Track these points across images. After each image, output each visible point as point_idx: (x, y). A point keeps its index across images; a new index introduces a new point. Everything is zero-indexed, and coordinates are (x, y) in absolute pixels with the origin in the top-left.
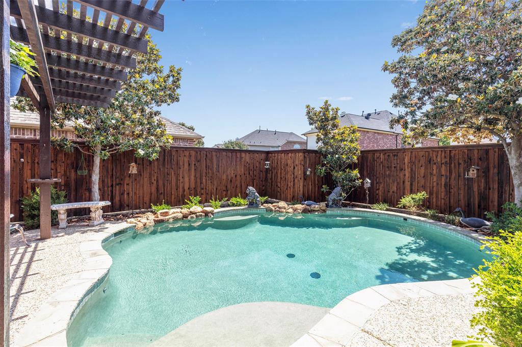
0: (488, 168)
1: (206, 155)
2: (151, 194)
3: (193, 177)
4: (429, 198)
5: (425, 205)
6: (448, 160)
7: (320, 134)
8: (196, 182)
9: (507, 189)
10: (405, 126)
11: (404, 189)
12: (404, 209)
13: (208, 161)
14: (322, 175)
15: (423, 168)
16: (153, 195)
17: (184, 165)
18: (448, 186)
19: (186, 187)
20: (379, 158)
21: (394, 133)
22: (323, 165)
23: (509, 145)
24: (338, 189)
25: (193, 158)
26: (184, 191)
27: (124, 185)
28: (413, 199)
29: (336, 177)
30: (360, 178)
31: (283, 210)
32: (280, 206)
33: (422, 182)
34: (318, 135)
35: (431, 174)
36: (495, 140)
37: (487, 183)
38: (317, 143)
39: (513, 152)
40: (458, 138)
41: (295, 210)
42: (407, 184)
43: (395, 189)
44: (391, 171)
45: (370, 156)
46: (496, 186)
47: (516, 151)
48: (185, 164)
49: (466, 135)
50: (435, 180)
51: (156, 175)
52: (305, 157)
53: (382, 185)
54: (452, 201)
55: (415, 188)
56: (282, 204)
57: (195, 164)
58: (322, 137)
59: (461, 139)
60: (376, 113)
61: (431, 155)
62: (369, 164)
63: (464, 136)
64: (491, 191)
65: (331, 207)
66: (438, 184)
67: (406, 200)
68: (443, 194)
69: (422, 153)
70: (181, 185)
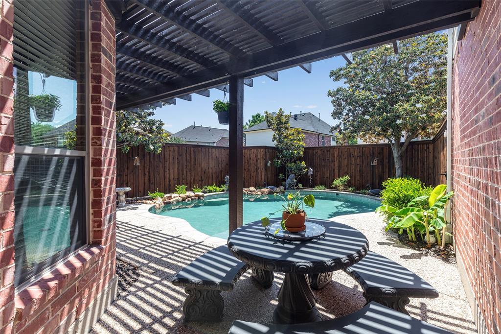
0: (383, 159)
1: (186, 151)
2: (144, 184)
3: (176, 169)
4: (350, 180)
5: (348, 185)
6: (361, 154)
7: (276, 134)
8: (178, 174)
9: (393, 172)
10: (340, 132)
11: (334, 175)
12: (336, 188)
13: (188, 155)
14: (279, 166)
15: (346, 160)
16: (146, 184)
17: (169, 159)
18: (361, 172)
19: (171, 178)
20: (317, 153)
21: (317, 132)
22: (279, 159)
23: (393, 144)
24: (292, 176)
25: (176, 154)
26: (170, 181)
27: (123, 177)
28: (341, 181)
29: (290, 168)
30: (306, 168)
31: (253, 193)
32: (251, 190)
33: (346, 170)
34: (274, 135)
35: (351, 164)
36: (387, 141)
37: (383, 168)
38: (273, 141)
39: (395, 149)
40: (366, 139)
41: (263, 193)
42: (336, 171)
43: (328, 175)
44: (325, 162)
45: (310, 152)
46: (387, 170)
47: (397, 148)
48: (171, 158)
49: (370, 137)
50: (353, 168)
51: (148, 167)
52: (265, 152)
53: (319, 173)
54: (363, 181)
55: (341, 174)
56: (252, 189)
57: (178, 158)
58: (277, 136)
59: (368, 140)
60: (301, 114)
61: (351, 151)
62: (310, 157)
63: (370, 138)
64: (385, 174)
65: (288, 189)
66: (355, 170)
67: (337, 182)
68: (358, 177)
69: (346, 150)
70: (168, 176)
